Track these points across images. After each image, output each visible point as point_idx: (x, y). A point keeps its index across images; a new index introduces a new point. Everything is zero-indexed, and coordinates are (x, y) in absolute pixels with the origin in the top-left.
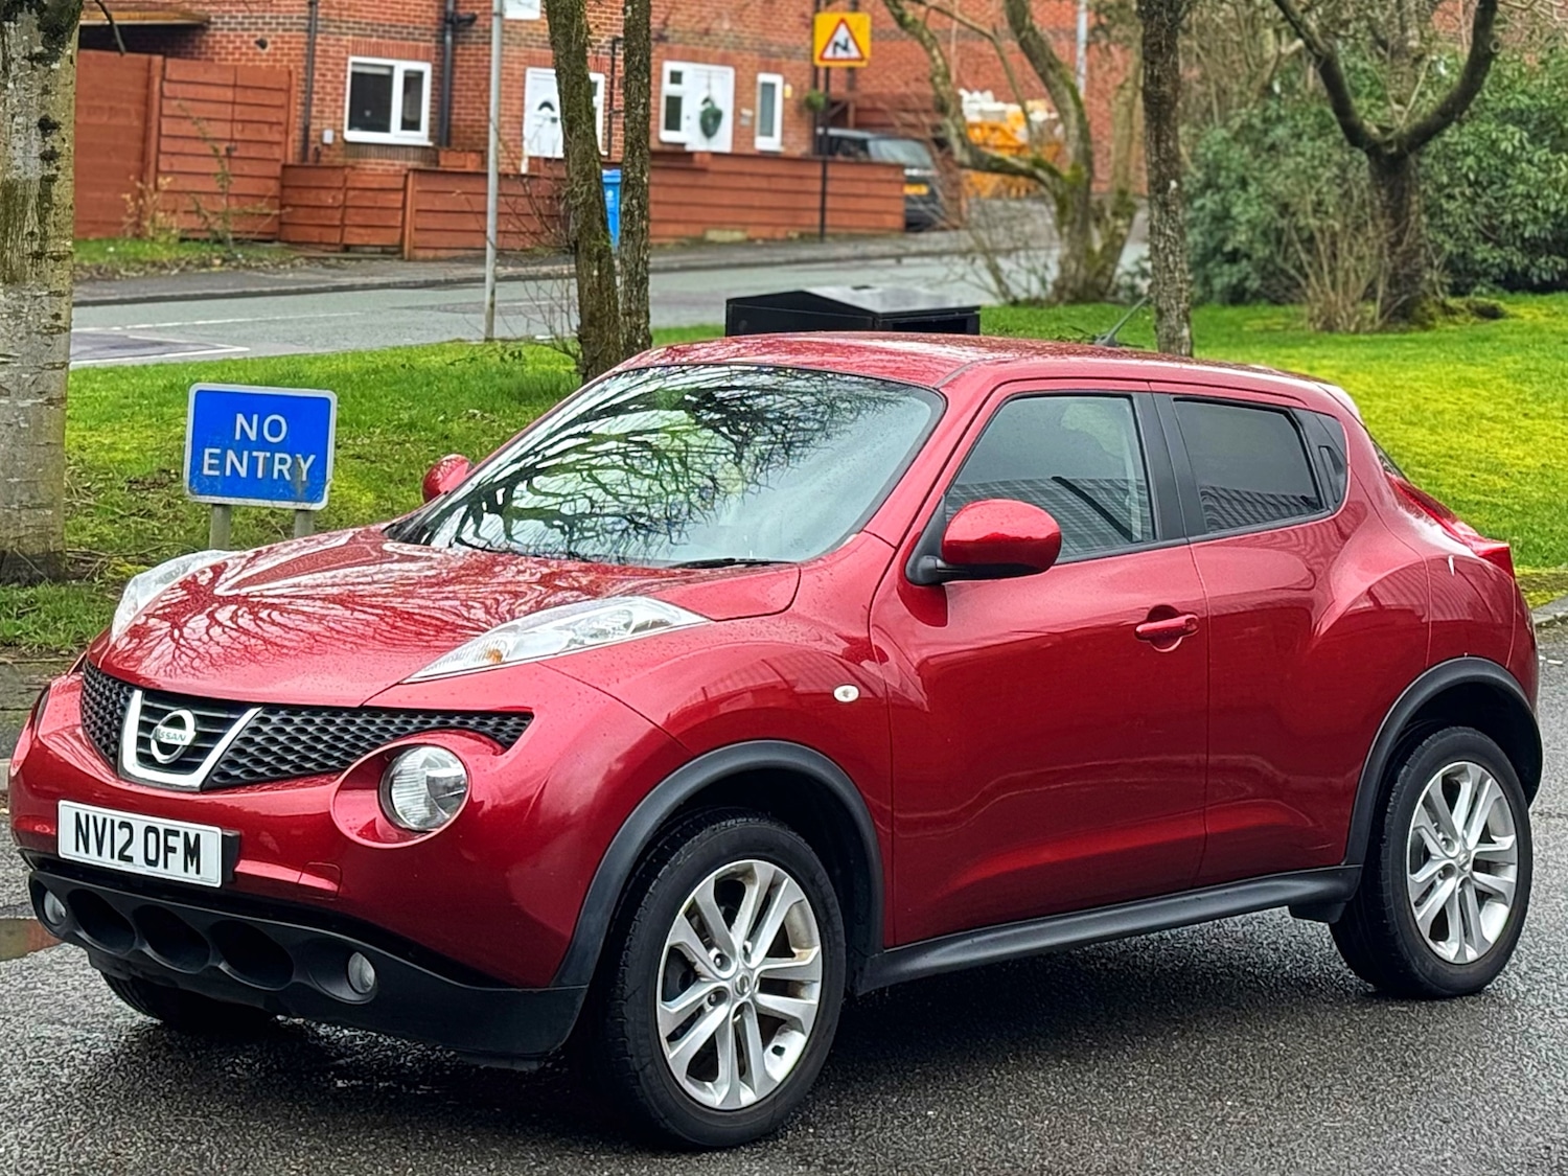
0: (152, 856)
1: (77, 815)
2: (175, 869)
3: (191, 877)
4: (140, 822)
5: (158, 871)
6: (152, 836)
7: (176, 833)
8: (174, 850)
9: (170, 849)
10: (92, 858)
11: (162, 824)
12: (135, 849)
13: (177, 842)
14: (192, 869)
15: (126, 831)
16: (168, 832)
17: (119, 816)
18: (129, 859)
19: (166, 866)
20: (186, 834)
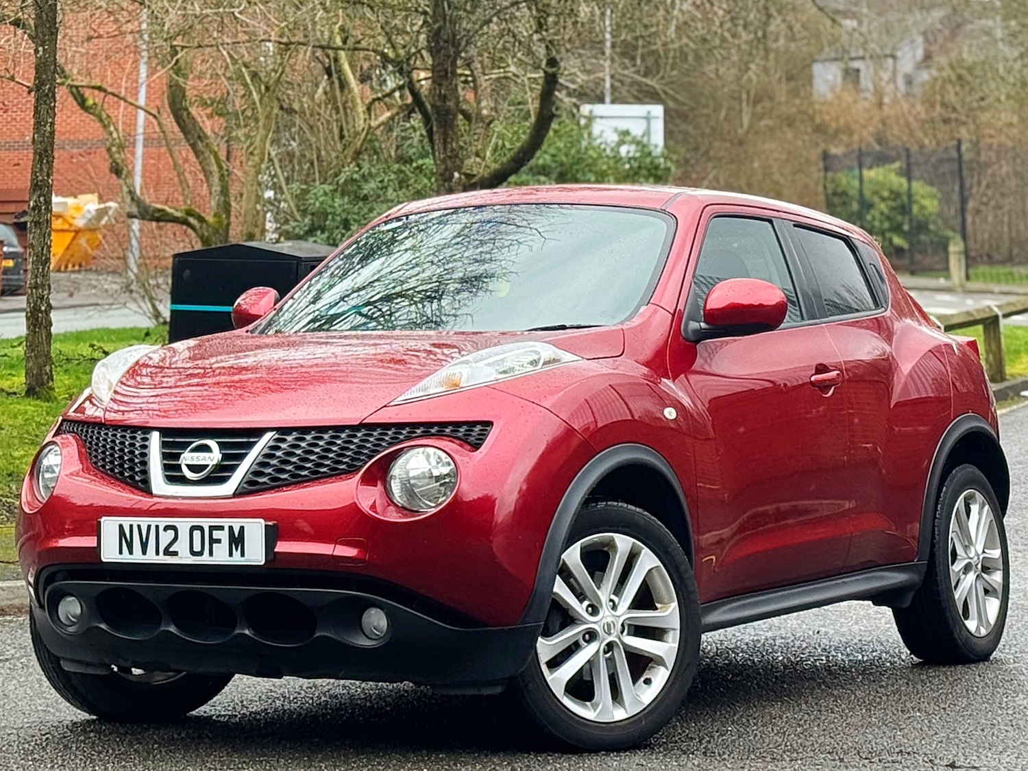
0: (197, 548)
1: (121, 527)
2: (221, 556)
3: (237, 559)
4: (184, 524)
5: (205, 559)
6: (197, 534)
7: (221, 528)
8: (219, 541)
9: (213, 541)
10: (137, 557)
11: (206, 523)
12: (182, 546)
13: (223, 536)
14: (237, 554)
15: (171, 533)
16: (212, 528)
17: (163, 522)
18: (175, 554)
19: (211, 553)
20: (231, 528)
